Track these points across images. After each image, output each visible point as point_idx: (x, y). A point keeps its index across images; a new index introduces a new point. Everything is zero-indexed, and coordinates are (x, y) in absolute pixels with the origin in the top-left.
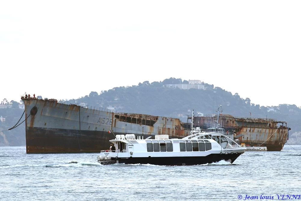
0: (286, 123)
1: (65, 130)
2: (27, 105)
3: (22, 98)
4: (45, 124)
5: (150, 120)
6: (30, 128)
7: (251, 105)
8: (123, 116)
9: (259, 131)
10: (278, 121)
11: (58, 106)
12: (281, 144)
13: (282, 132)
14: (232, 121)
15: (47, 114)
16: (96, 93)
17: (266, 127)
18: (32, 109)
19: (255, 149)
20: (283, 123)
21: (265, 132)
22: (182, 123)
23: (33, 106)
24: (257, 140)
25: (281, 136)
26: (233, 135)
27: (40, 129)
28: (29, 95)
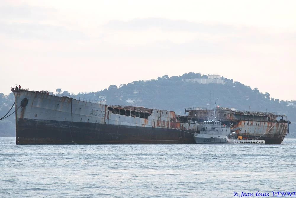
0: (286, 117)
1: (57, 122)
2: (17, 97)
3: (13, 90)
4: (36, 116)
5: (144, 112)
6: (20, 119)
7: (270, 99)
8: (116, 108)
9: (258, 125)
10: (277, 115)
11: (49, 98)
12: (280, 137)
13: (281, 125)
14: (230, 114)
15: (38, 106)
16: (115, 86)
17: (264, 120)
18: (23, 100)
19: (252, 142)
20: (282, 117)
21: (263, 125)
22: (177, 116)
23: (24, 98)
24: (256, 133)
25: (281, 129)
26: (230, 128)
27: (31, 120)
28: (20, 87)
